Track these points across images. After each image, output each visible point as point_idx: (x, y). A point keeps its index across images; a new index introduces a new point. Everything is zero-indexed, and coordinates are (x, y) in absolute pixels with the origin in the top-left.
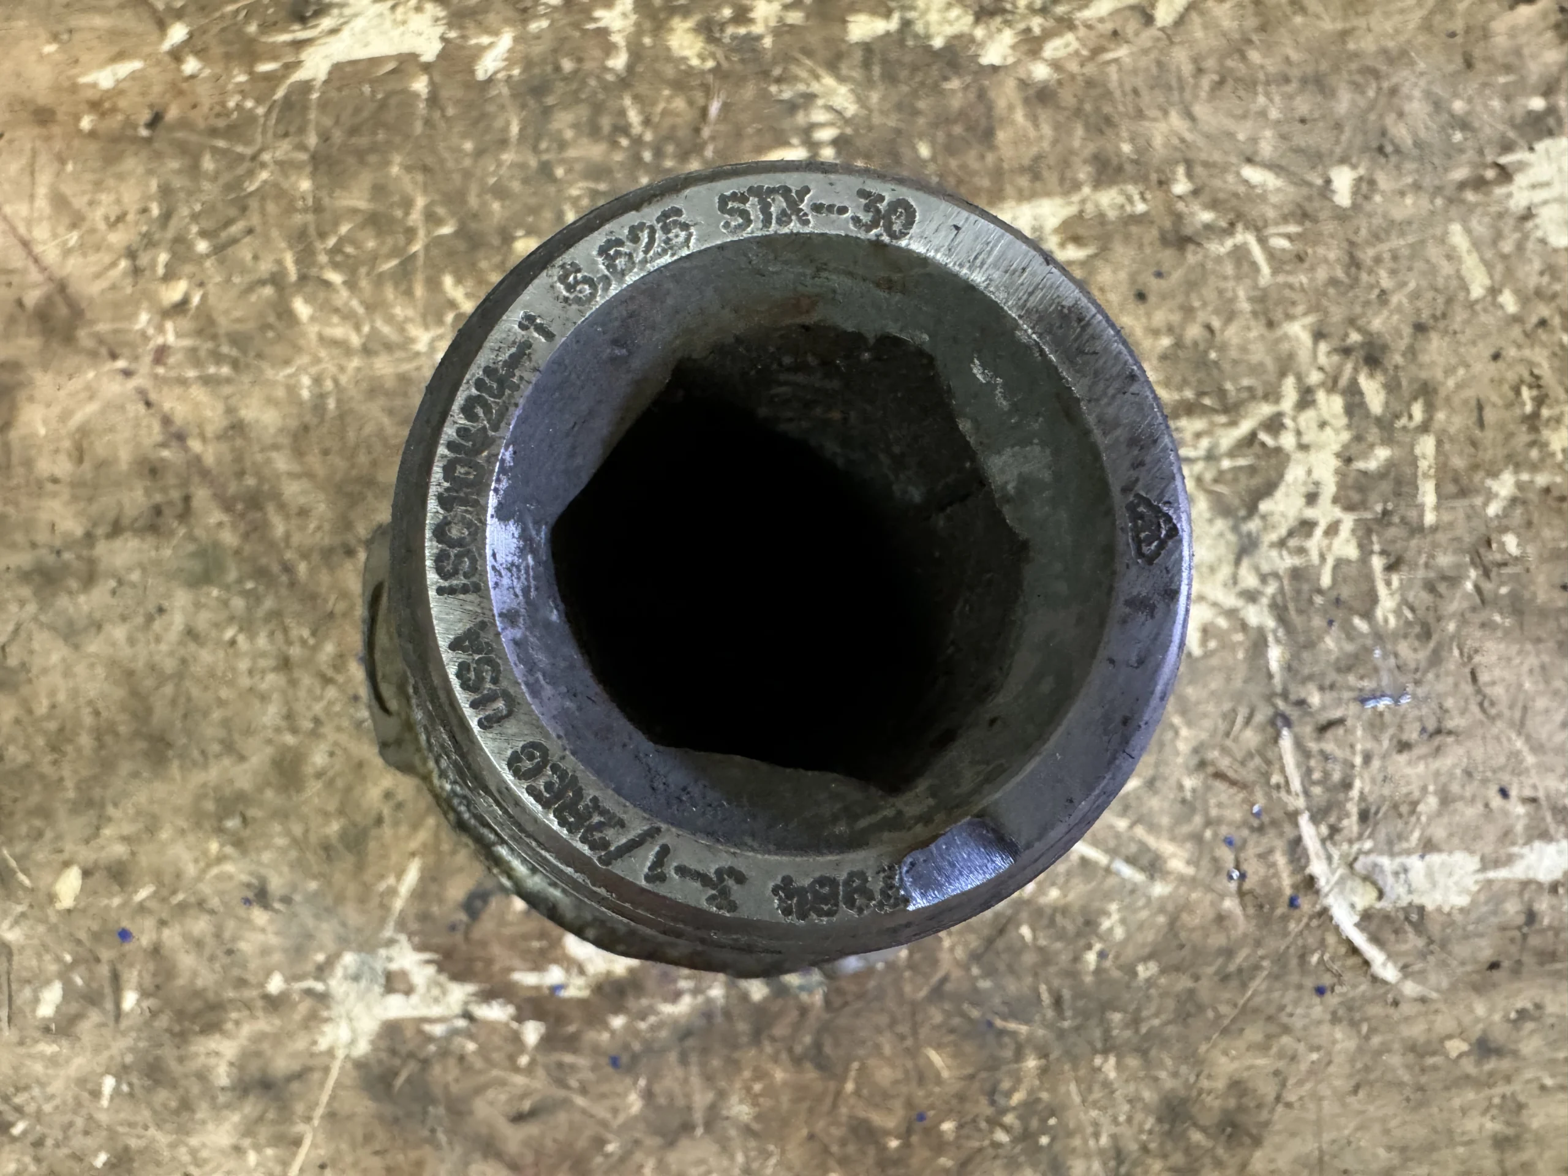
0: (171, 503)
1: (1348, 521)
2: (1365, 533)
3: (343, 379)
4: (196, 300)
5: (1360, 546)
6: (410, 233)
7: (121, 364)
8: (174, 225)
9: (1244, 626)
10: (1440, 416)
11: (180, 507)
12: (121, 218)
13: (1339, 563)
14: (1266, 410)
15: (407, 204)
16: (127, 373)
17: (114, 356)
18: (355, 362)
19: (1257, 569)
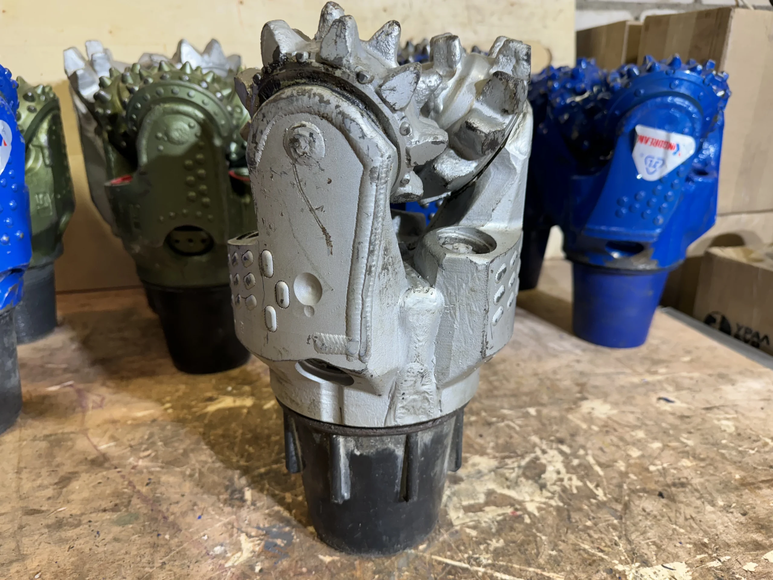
0: (123, 503)
1: (574, 477)
2: (581, 478)
3: (203, 470)
4: (153, 454)
5: (581, 481)
6: (235, 438)
7: (118, 470)
8: (151, 440)
9: (551, 506)
10: (590, 452)
11: (126, 504)
12: (133, 439)
13: (577, 488)
14: (533, 455)
15: (235, 432)
16: (119, 472)
17: (116, 468)
18: (209, 465)
19: (549, 491)
